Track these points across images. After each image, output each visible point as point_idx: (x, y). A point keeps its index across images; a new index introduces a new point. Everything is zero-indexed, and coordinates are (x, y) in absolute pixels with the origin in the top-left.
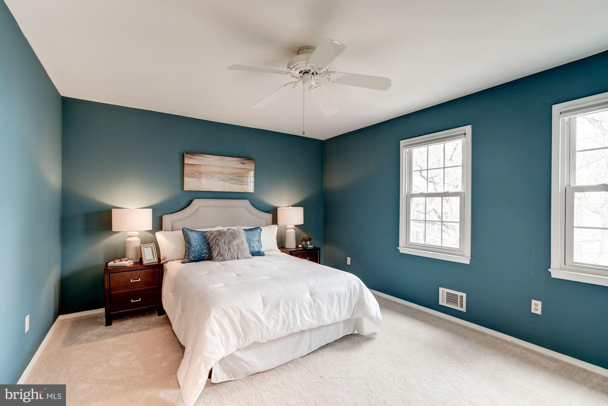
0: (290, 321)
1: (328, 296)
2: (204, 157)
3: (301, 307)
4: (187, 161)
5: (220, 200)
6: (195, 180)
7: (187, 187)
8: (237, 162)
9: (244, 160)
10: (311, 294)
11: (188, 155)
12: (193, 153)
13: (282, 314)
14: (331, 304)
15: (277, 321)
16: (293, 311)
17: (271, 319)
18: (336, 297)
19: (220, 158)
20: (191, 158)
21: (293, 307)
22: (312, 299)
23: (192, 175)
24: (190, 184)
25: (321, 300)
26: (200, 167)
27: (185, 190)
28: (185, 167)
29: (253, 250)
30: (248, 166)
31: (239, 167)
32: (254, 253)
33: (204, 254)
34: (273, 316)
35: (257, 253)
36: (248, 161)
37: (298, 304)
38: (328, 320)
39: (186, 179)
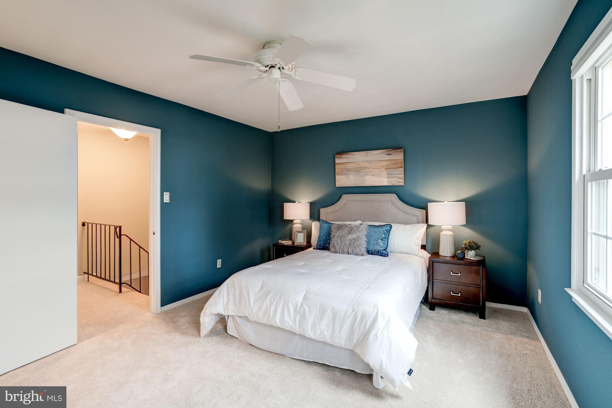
0: (270, 312)
1: (320, 306)
2: (351, 154)
3: (285, 305)
4: (337, 161)
5: (365, 194)
6: (344, 176)
7: (338, 184)
8: (383, 154)
9: (390, 150)
10: (305, 298)
11: (338, 156)
12: (341, 153)
13: (266, 302)
14: (320, 318)
15: (260, 308)
16: (276, 305)
17: (257, 303)
18: (330, 313)
19: (365, 153)
20: (340, 157)
21: (278, 301)
22: (301, 302)
23: (341, 173)
24: (342, 181)
25: (309, 307)
26: (348, 164)
27: (336, 186)
28: (336, 166)
29: (372, 249)
30: (396, 156)
31: (385, 159)
32: (373, 252)
33: (327, 244)
34: (260, 302)
35: (376, 252)
36: (394, 151)
37: (284, 301)
38: (310, 333)
39: (337, 177)
